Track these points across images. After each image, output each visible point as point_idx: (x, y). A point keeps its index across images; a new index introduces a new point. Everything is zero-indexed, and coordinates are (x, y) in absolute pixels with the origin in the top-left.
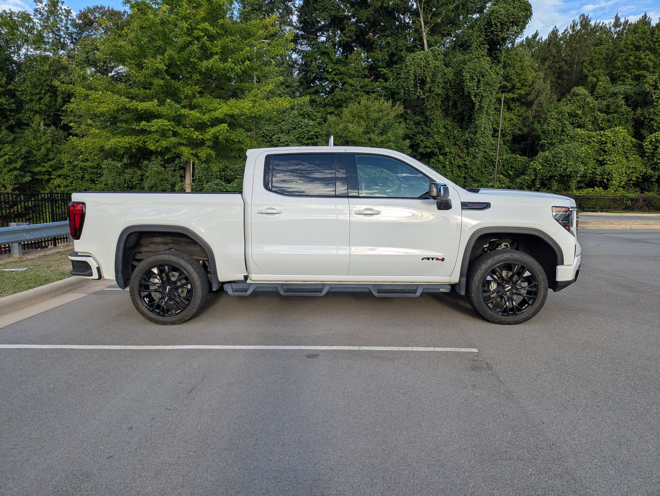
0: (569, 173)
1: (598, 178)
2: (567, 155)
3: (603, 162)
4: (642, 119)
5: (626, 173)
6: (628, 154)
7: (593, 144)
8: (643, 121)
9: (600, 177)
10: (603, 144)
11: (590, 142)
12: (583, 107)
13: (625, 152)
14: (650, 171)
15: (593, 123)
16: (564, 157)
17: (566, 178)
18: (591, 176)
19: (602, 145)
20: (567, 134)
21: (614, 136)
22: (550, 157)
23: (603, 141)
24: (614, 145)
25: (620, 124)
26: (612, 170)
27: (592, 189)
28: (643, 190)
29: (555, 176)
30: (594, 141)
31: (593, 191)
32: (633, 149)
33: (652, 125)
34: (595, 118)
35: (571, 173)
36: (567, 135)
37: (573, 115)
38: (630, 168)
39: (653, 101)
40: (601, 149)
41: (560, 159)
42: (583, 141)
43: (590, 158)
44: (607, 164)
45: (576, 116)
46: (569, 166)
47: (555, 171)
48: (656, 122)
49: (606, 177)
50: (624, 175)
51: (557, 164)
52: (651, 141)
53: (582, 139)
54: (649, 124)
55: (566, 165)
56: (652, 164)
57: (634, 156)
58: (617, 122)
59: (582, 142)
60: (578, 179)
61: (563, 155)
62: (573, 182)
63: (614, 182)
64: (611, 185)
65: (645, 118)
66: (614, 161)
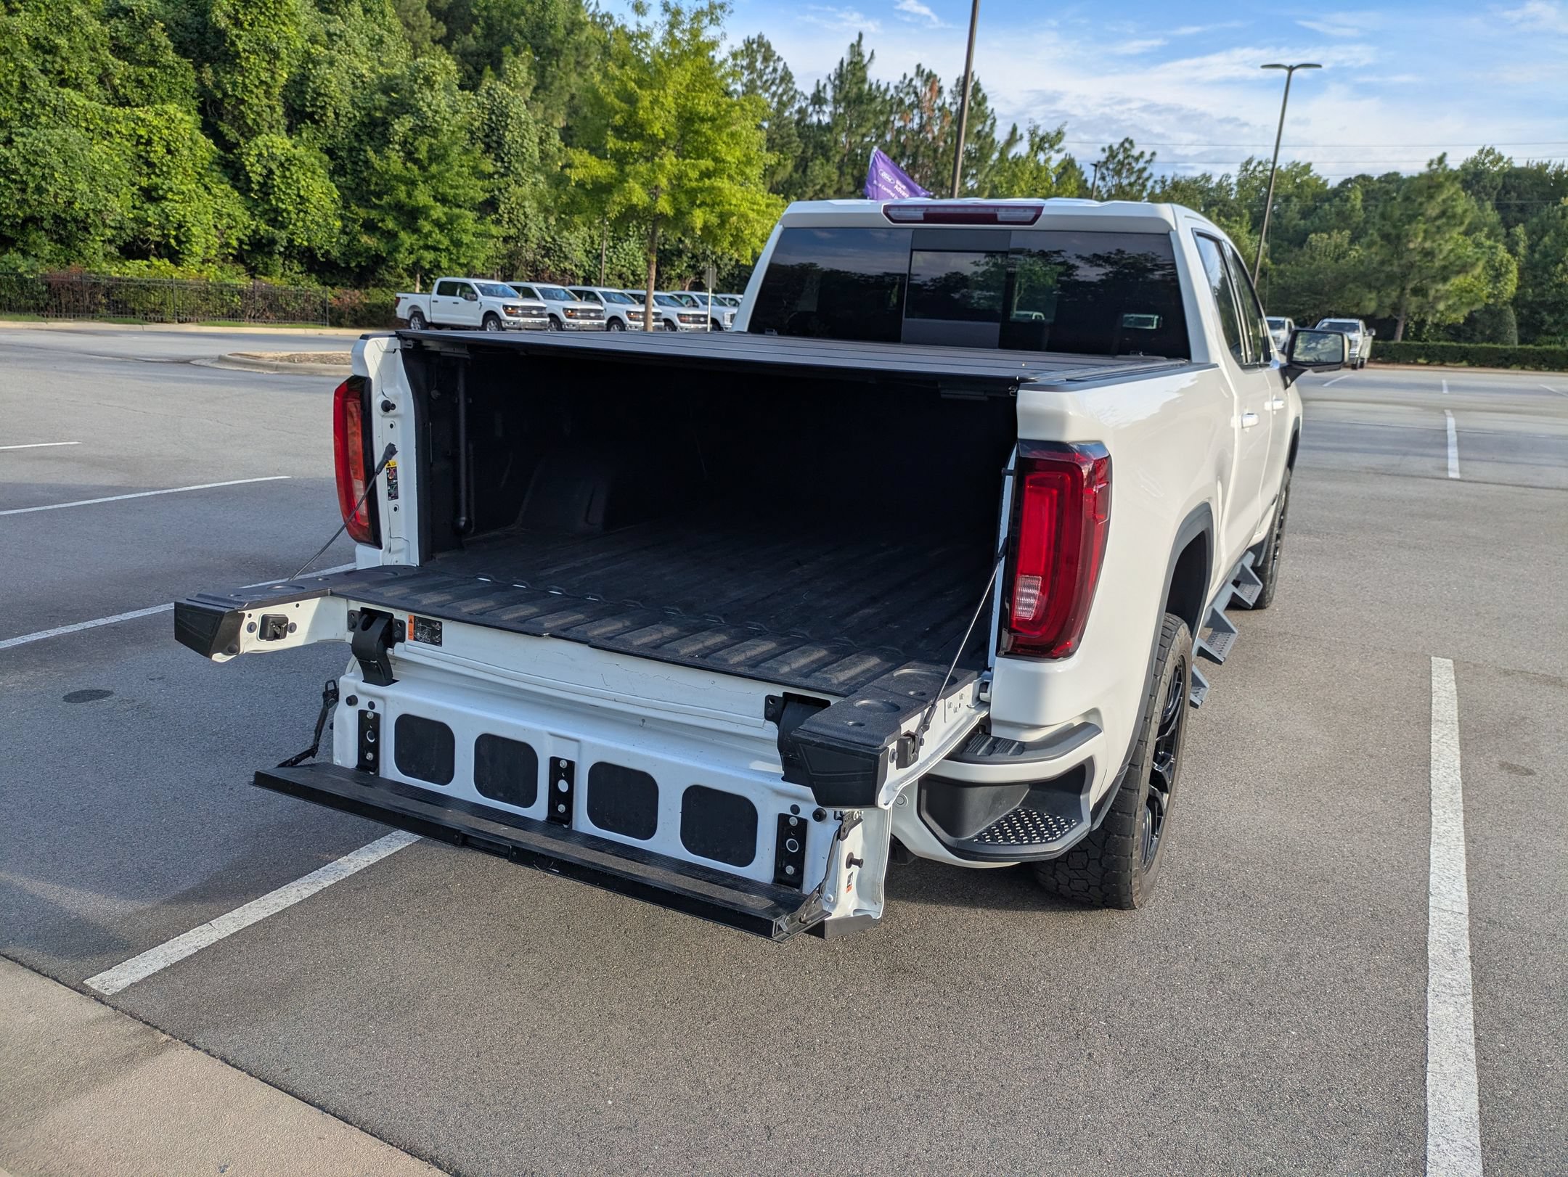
0: (82, 214)
1: (154, 234)
2: (65, 162)
3: (153, 193)
4: (219, 95)
5: (216, 227)
6: (207, 179)
7: (119, 140)
8: (222, 100)
9: (159, 232)
10: (142, 144)
11: (108, 133)
12: (68, 29)
13: (199, 174)
14: (263, 227)
15: (101, 81)
16: (61, 168)
17: (72, 226)
18: (133, 229)
19: (141, 147)
20: (39, 101)
21: (168, 128)
22: (17, 162)
23: (141, 137)
24: (169, 152)
25: (171, 97)
26: (184, 216)
27: (145, 262)
28: (252, 272)
29: (42, 219)
30: (118, 132)
31: (148, 267)
32: (215, 167)
33: (243, 116)
34: (105, 69)
35: (88, 215)
36: (43, 104)
37: (42, 47)
38: (221, 215)
39: (237, 54)
40: (140, 157)
41: (47, 171)
42: (92, 127)
43: (120, 179)
44: (165, 198)
45: (53, 50)
46: (77, 195)
47: (40, 203)
48: (251, 109)
49: (174, 233)
50: (213, 231)
51: (43, 183)
52: (260, 155)
53: (86, 120)
54: (236, 113)
55: (71, 191)
56: (265, 212)
57: (222, 187)
58: (162, 91)
59: (87, 129)
60: (109, 233)
61: (55, 160)
62: (94, 240)
63: (196, 249)
64: (189, 255)
65: (225, 94)
66: (183, 193)
